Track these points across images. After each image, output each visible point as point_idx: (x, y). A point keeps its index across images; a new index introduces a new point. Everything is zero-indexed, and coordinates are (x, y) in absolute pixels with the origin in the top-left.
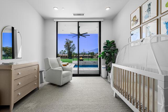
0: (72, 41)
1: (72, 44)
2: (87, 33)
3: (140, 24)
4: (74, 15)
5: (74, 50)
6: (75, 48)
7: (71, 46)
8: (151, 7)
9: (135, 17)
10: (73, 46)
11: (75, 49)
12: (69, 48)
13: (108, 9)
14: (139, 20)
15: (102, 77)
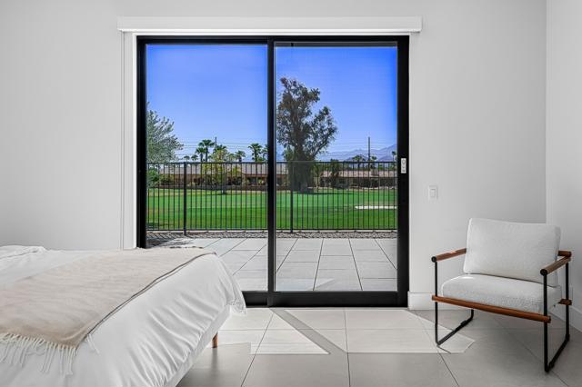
0: (316, 93)
1: (315, 108)
5: (325, 143)
6: (332, 131)
7: (308, 120)
10: (321, 117)
11: (334, 135)
12: (297, 129)
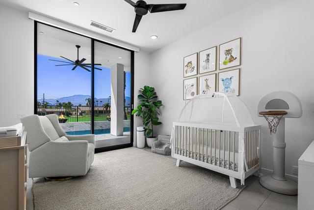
2: (100, 65)
3: (197, 74)
4: (93, 24)
8: (210, 58)
9: (190, 63)
13: (154, 38)
14: (196, 68)
15: (137, 147)
